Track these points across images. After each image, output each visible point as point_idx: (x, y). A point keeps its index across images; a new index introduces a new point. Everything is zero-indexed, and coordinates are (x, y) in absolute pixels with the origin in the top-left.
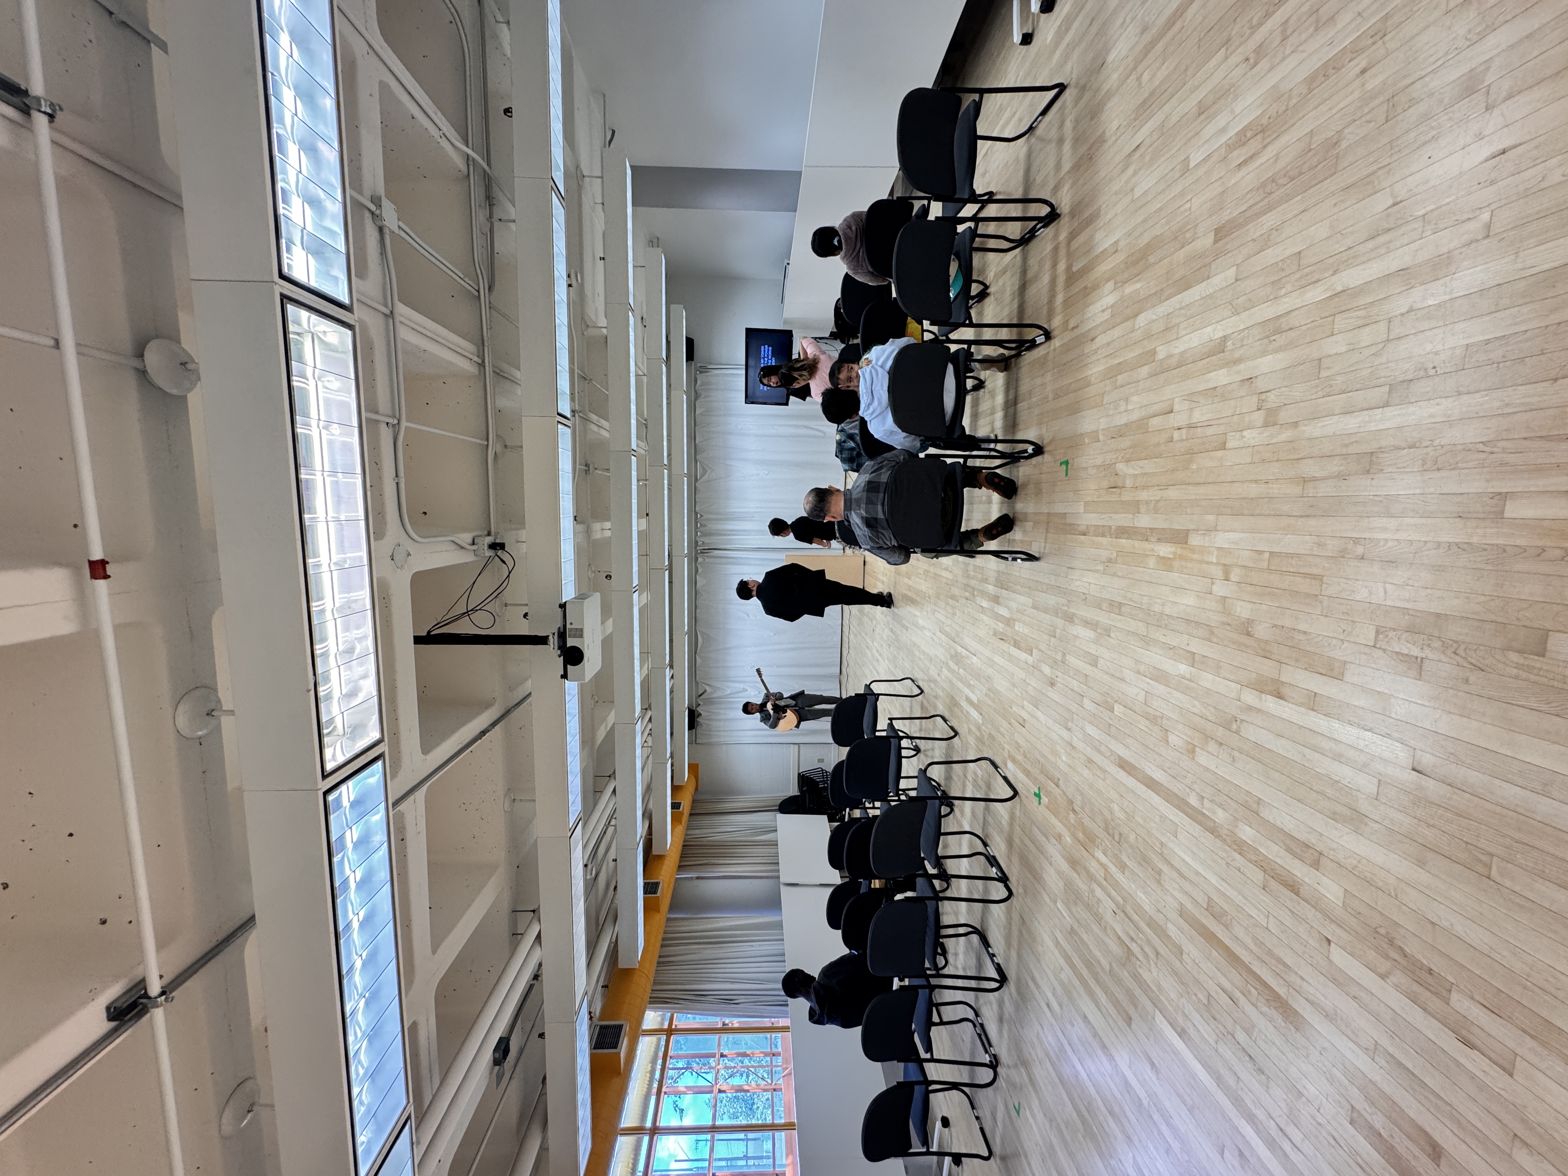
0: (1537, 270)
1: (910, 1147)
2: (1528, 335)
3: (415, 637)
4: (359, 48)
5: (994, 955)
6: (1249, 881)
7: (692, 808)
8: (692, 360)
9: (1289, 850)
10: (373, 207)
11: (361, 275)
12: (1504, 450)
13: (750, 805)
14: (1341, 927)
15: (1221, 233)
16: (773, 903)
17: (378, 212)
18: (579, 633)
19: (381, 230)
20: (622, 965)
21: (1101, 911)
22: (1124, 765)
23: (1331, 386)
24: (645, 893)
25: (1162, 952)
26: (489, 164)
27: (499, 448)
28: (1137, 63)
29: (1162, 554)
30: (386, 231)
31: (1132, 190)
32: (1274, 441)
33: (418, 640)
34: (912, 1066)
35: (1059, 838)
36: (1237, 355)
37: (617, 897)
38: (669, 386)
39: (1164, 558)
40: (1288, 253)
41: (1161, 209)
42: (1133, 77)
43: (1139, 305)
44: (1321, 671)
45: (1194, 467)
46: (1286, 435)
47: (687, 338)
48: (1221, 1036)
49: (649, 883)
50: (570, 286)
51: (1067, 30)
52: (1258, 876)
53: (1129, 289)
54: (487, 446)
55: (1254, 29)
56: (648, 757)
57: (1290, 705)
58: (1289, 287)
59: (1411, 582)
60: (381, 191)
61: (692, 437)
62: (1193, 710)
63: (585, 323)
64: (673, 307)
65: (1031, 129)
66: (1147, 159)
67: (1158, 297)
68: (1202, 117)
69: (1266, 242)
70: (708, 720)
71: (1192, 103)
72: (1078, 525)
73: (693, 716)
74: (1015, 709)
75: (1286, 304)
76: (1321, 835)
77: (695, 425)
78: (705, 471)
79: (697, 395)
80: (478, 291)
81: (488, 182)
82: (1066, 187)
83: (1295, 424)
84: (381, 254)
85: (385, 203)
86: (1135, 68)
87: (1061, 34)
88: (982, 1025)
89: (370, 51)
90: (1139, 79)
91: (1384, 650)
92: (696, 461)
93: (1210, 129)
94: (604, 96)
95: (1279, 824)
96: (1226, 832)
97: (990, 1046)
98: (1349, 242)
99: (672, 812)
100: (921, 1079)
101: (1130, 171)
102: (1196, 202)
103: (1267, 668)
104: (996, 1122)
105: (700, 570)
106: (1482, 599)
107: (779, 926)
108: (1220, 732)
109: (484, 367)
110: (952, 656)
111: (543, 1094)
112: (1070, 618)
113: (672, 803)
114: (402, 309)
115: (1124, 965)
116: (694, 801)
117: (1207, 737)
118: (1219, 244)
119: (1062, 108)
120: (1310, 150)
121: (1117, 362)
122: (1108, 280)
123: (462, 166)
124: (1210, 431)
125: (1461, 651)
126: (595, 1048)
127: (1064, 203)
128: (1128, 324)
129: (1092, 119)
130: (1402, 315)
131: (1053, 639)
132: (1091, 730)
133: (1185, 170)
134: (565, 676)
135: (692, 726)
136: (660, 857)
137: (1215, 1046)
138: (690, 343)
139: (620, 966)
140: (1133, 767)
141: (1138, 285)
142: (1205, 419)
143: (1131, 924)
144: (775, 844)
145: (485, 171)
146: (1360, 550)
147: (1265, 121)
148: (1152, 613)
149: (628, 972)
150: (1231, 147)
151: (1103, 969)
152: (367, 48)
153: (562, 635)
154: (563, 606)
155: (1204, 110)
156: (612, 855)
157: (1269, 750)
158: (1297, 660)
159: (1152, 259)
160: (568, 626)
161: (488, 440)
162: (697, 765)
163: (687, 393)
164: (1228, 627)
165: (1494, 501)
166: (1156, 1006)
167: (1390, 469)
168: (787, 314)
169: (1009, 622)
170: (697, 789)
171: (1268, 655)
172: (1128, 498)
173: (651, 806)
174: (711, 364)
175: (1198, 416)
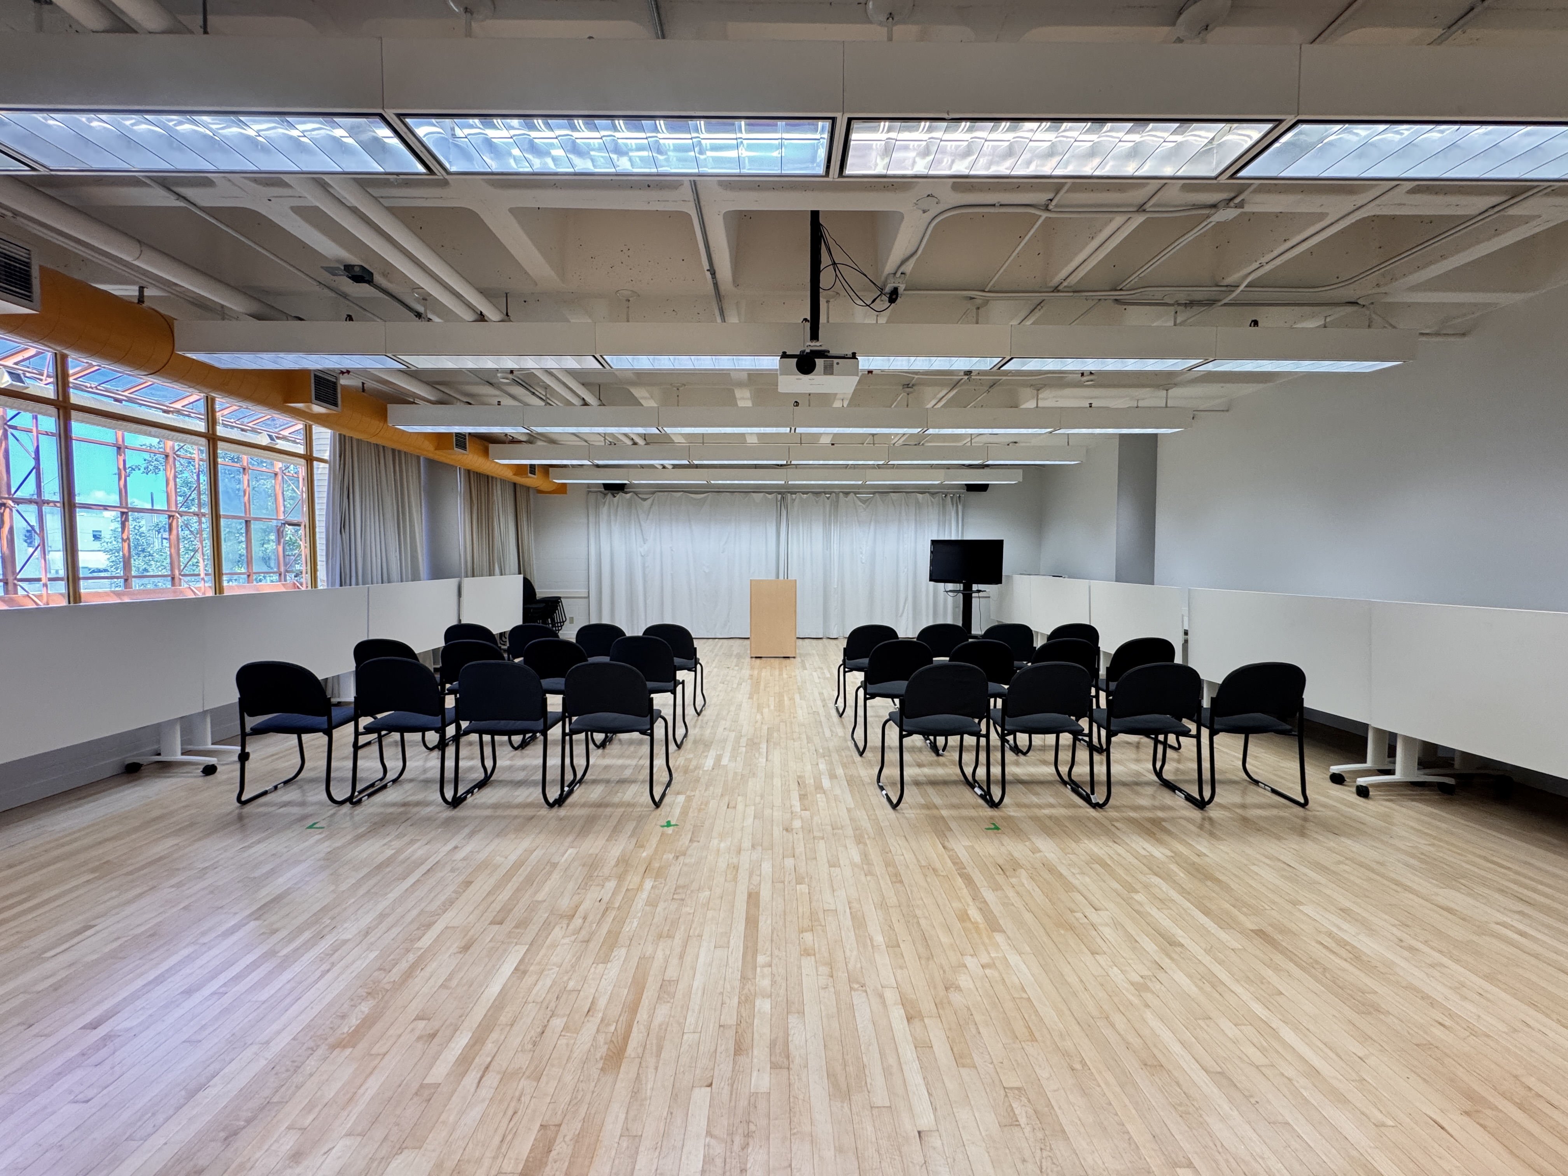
0: (1373, 1162)
1: (250, 715)
2: (1323, 1165)
3: (818, 212)
4: (1360, 199)
5: (472, 793)
6: (718, 1013)
7: (522, 486)
8: (968, 490)
9: (773, 1044)
10: (1237, 201)
11: (1184, 188)
12: (1227, 1161)
13: (526, 548)
14: (731, 1094)
15: (1260, 933)
16: (438, 572)
17: (1232, 204)
18: (829, 370)
19: (1214, 206)
20: (391, 407)
21: (592, 888)
22: (753, 898)
23: (1195, 1029)
24: (457, 435)
25: (592, 945)
26: (1225, 305)
27: (979, 302)
28: (1352, 860)
29: (969, 912)
30: (1213, 210)
31: (1254, 864)
32: (1124, 992)
33: (815, 214)
34: (351, 710)
35: (640, 846)
36: (1175, 956)
37: (462, 404)
38: (949, 467)
39: (967, 915)
40: (1278, 986)
41: (1251, 886)
42: (1342, 859)
43: (1167, 877)
44: (955, 1049)
45: (1062, 932)
46: (1136, 1001)
47: (988, 485)
48: (544, 1005)
49: (465, 439)
50: (1082, 374)
51: (1345, 805)
52: (730, 1019)
53: (1174, 867)
54: (984, 291)
55: (1426, 942)
56: (586, 441)
57: (907, 1029)
58: (1252, 989)
59: (1077, 1108)
60: (1248, 208)
61: (896, 489)
62: (847, 951)
63: (1041, 388)
64: (1020, 472)
65: (1256, 782)
66: (1284, 873)
67: (1183, 892)
68: (1339, 911)
69: (1277, 969)
70: (609, 504)
71: (1347, 904)
72: (948, 841)
73: (619, 488)
74: (740, 799)
75: (1239, 990)
76: (806, 1066)
77: (907, 492)
78: (864, 501)
79: (933, 494)
80: (1121, 290)
81: (1211, 303)
82: (1227, 814)
83: (1147, 1006)
84: (1194, 205)
85: (1236, 212)
86: (1347, 859)
87: (1342, 801)
88: (385, 787)
89: (1355, 207)
90: (1340, 862)
91: (1006, 1096)
92: (874, 493)
93: (1333, 918)
94: (1228, 411)
95: (792, 1032)
96: (752, 989)
97: (370, 795)
98: (1311, 1028)
99: (526, 465)
100: (334, 723)
101: (1267, 861)
102: (1274, 913)
103: (927, 1006)
104: (282, 807)
105: (769, 496)
106: (1100, 1162)
107: (415, 577)
108: (842, 975)
109: (1053, 292)
110: (751, 740)
111: (288, 317)
112: (859, 840)
113: (534, 465)
114: (1140, 219)
115: (552, 913)
116: (528, 488)
117: (830, 964)
118: (1253, 935)
119: (1287, 807)
120: (1363, 993)
121: (1109, 863)
122: (1172, 851)
123: (1229, 281)
124: (1099, 940)
125: (1045, 1154)
126: (315, 376)
127: (1213, 812)
128: (1147, 871)
129: (1290, 829)
130: (1283, 1074)
131: (830, 828)
132: (766, 867)
133: (1295, 903)
134: (784, 356)
135: (607, 487)
136: (486, 452)
137: (530, 999)
138: (983, 488)
139: (389, 406)
140: (757, 905)
141: (1182, 875)
142: (1108, 937)
143: (599, 916)
144: (491, 573)
145: (1219, 301)
146: (1078, 1066)
147: (1365, 958)
148: (911, 909)
149: (383, 415)
150: (1330, 934)
151: (536, 893)
152: (1359, 205)
153: (823, 354)
154: (854, 356)
155: (1345, 911)
156: (507, 401)
157: (854, 1016)
158: (950, 1029)
159: (1209, 883)
160: (836, 361)
161: (989, 292)
162: (566, 493)
163: (941, 486)
164: (941, 972)
165: (1183, 1160)
166: (531, 944)
167: (1157, 1080)
168: (1017, 578)
169: (819, 788)
170: (540, 492)
171: (939, 1006)
172: (1000, 881)
173: (540, 443)
174: (964, 507)
175: (1107, 931)
